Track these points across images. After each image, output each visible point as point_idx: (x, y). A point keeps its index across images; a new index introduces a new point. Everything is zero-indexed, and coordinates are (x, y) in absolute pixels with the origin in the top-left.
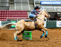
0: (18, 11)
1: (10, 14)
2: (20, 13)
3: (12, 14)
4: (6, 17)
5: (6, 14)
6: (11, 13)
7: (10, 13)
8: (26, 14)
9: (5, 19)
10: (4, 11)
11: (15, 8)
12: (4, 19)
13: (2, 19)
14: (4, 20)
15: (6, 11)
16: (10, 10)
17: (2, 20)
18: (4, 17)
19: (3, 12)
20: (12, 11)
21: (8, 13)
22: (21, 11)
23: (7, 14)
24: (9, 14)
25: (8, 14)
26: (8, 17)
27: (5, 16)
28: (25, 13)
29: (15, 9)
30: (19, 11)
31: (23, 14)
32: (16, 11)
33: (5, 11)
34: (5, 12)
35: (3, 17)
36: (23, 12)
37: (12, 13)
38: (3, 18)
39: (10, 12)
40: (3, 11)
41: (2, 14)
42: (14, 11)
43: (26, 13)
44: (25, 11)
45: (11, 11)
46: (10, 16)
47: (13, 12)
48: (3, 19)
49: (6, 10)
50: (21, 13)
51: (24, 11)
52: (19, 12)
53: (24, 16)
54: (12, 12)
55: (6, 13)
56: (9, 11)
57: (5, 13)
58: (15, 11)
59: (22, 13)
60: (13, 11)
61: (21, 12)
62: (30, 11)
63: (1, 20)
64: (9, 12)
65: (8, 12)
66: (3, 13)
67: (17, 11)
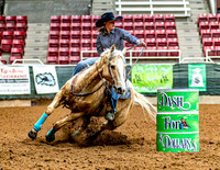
0: (131, 20)
2: (142, 27)
4: (79, 45)
8: (169, 31)
9: (73, 54)
10: (69, 21)
11: (120, 3)
12: (67, 54)
13: (62, 54)
14: (67, 62)
15: (79, 21)
16: (95, 15)
17: (61, 62)
18: (67, 45)
19: (65, 25)
22: (146, 16)
23: (83, 32)
24: (94, 32)
25: (87, 32)
26: (89, 45)
27: (72, 41)
28: (163, 27)
30: (135, 16)
31: (158, 32)
32: (125, 16)
33: (75, 21)
34: (73, 25)
35: (63, 45)
36: (157, 24)
38: (64, 50)
40: (65, 21)
41: (62, 33)
43: (169, 27)
44: (167, 16)
48: (63, 58)
50: (148, 28)
51: (162, 20)
52: (136, 24)
53: (159, 40)
55: (79, 28)
56: (89, 20)
57: (74, 28)
59: (153, 28)
61: (147, 24)
62: (186, 17)
63: (56, 62)
65: (87, 25)
66: (64, 29)
67: (127, 20)
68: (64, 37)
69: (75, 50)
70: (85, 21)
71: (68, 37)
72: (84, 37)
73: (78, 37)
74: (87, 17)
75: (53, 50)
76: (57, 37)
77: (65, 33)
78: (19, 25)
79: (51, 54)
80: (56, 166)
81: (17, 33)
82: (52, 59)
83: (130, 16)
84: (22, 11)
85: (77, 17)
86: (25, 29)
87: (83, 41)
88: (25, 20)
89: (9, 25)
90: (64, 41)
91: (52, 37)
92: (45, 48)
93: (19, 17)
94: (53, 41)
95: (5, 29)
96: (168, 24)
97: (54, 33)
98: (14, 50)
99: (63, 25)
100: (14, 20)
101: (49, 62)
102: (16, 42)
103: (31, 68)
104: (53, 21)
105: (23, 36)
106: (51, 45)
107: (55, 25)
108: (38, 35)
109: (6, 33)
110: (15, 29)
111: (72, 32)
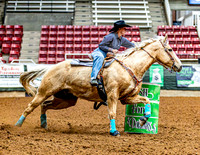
0: (105, 30)
1: (78, 39)
3: (84, 39)
4: (63, 49)
5: (61, 39)
6: (80, 36)
7: (77, 36)
8: (134, 39)
9: (59, 56)
10: (55, 30)
11: (96, 16)
12: (54, 56)
13: (50, 56)
14: (54, 62)
15: (64, 30)
16: (77, 25)
17: (50, 62)
18: (54, 49)
19: (53, 33)
20: (85, 30)
21: (68, 36)
23: (67, 39)
24: (75, 39)
25: (70, 39)
26: (72, 49)
27: (58, 46)
28: (130, 36)
29: (96, 21)
30: (108, 27)
32: (100, 27)
33: (60, 30)
34: (59, 33)
35: (51, 49)
37: (85, 36)
38: (52, 52)
39: (78, 33)
40: (52, 30)
41: (51, 39)
42: (93, 30)
43: (134, 36)
45: (80, 30)
46: (78, 46)
47: (87, 33)
49: (62, 23)
54: (84, 33)
55: (64, 36)
56: (72, 30)
57: (60, 36)
58: (97, 29)
60: (88, 30)
62: (148, 28)
63: (45, 62)
64: (76, 33)
65: (70, 33)
66: (52, 36)
68: (52, 42)
69: (60, 53)
70: (69, 30)
71: (55, 42)
72: (68, 42)
73: (63, 42)
74: (70, 27)
75: (43, 52)
76: (46, 42)
77: (53, 39)
78: (16, 32)
79: (41, 56)
80: (44, 144)
81: (15, 39)
82: (42, 59)
83: (104, 27)
84: (19, 21)
85: (62, 27)
86: (21, 36)
87: (67, 46)
88: (21, 29)
89: (8, 32)
90: (52, 46)
91: (42, 42)
92: (37, 51)
93: (17, 26)
94: (43, 46)
95: (5, 35)
96: (134, 33)
97: (44, 39)
99: (51, 33)
100: (12, 28)
101: (40, 62)
102: (14, 46)
103: (25, 66)
104: (44, 30)
105: (20, 42)
106: (42, 49)
107: (45, 33)
108: (31, 40)
109: (6, 39)
110: (13, 35)
111: (59, 39)
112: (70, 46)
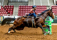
4: (25, 12)
5: (24, 9)
15: (25, 7)
16: (29, 5)
18: (23, 12)
19: (22, 8)
21: (26, 8)
22: (40, 6)
23: (26, 9)
24: (28, 9)
25: (27, 9)
26: (27, 12)
27: (24, 11)
30: (38, 6)
33: (24, 7)
34: (24, 8)
35: (21, 12)
36: (43, 8)
38: (22, 13)
39: (29, 8)
44: (45, 6)
45: (30, 7)
46: (29, 11)
48: (22, 15)
53: (43, 11)
56: (27, 7)
61: (40, 8)
62: (49, 6)
64: (28, 8)
65: (27, 8)
69: (24, 13)
70: (26, 7)
71: (23, 10)
72: (26, 10)
73: (25, 10)
74: (27, 6)
75: (19, 13)
76: (20, 10)
77: (22, 9)
78: (12, 8)
79: (19, 14)
81: (11, 9)
82: (19, 15)
84: (12, 4)
85: (25, 6)
86: (13, 8)
87: (26, 11)
88: (13, 7)
89: (10, 8)
90: (22, 11)
91: (19, 10)
93: (12, 6)
96: (45, 8)
98: (11, 13)
99: (21, 8)
100: (11, 7)
101: (18, 16)
102: (11, 11)
103: (14, 17)
104: (19, 7)
105: (13, 10)
106: (19, 12)
108: (16, 10)
109: (9, 9)
110: (11, 8)
112: (27, 11)
